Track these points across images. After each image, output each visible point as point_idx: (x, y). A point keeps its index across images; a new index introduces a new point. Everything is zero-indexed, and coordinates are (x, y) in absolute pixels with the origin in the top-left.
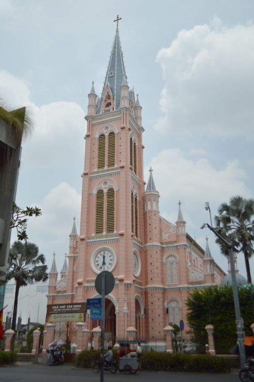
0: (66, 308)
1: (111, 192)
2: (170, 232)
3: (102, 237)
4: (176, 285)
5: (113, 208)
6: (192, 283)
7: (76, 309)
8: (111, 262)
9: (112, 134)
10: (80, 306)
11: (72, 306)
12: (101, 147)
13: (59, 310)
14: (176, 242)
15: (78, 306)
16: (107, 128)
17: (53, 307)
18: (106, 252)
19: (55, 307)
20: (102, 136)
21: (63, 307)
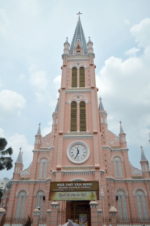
0: (74, 186)
1: (83, 104)
2: (115, 141)
3: (77, 134)
4: (123, 178)
5: (85, 115)
6: (134, 177)
7: (86, 187)
8: (85, 154)
9: (82, 68)
10: (91, 184)
11: (80, 184)
12: (74, 75)
13: (65, 188)
14: (120, 147)
15: (88, 184)
16: (78, 64)
17: (58, 185)
18: (80, 146)
19: (61, 185)
20: (74, 69)
21: (70, 185)
